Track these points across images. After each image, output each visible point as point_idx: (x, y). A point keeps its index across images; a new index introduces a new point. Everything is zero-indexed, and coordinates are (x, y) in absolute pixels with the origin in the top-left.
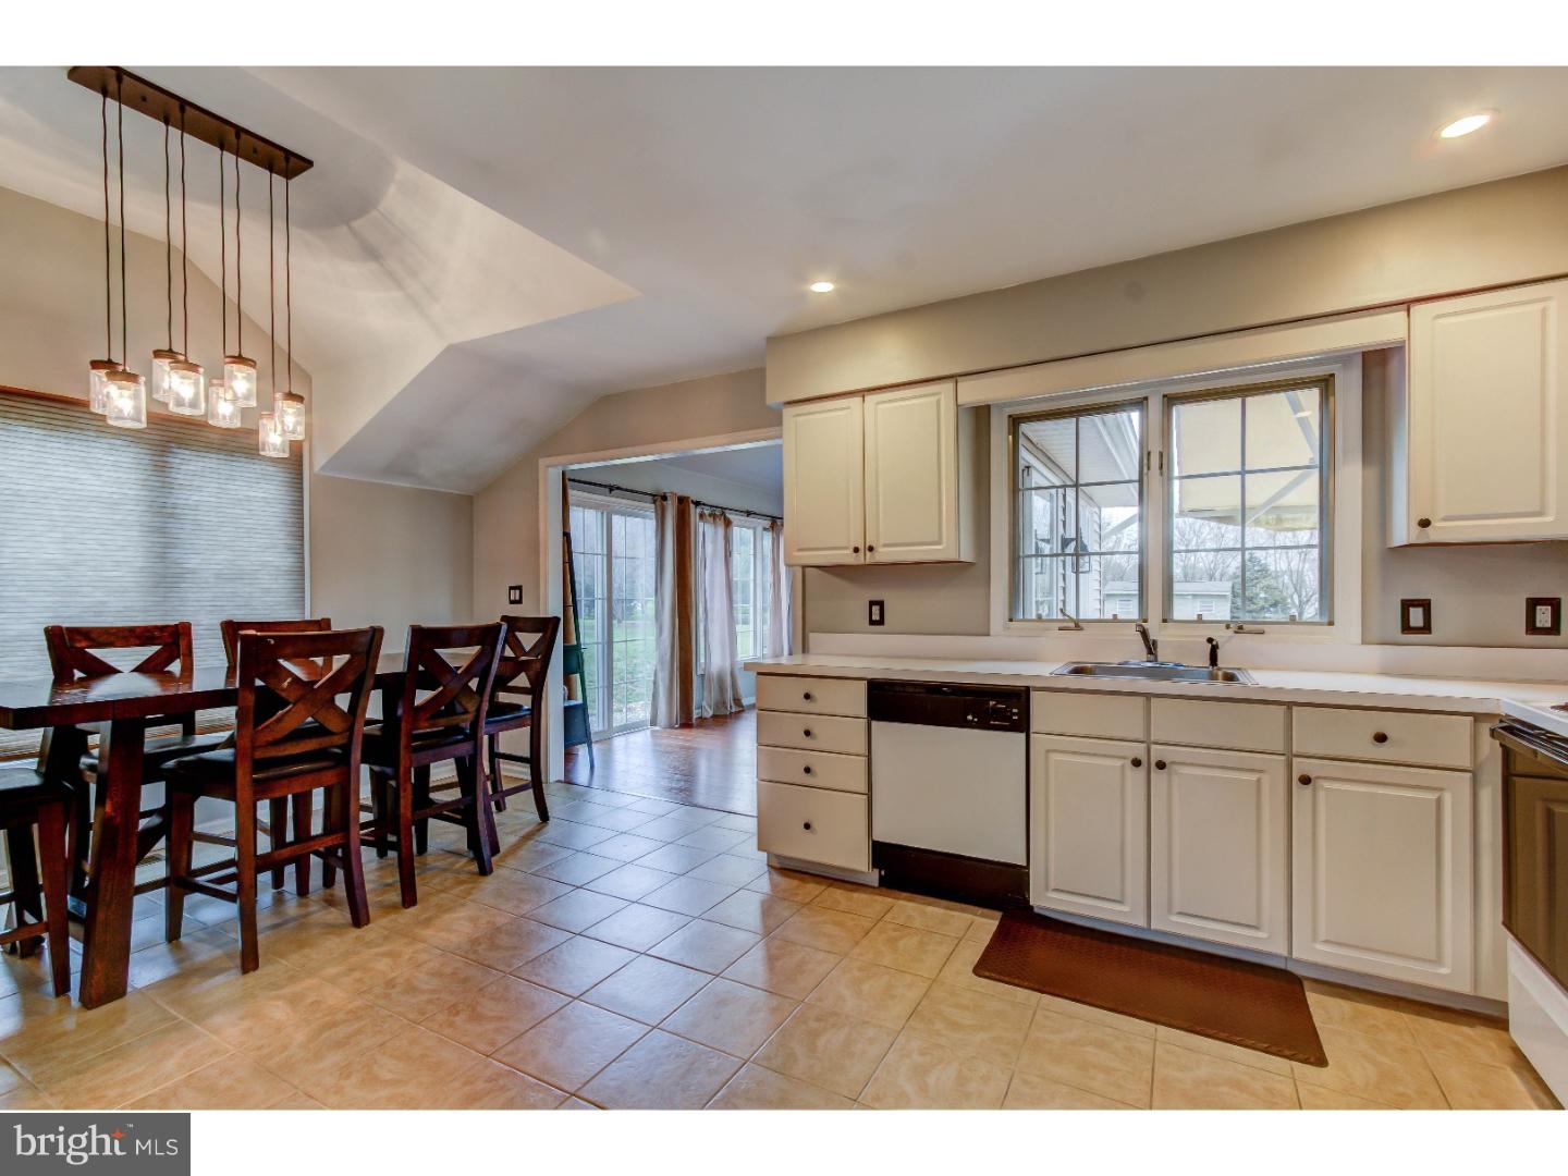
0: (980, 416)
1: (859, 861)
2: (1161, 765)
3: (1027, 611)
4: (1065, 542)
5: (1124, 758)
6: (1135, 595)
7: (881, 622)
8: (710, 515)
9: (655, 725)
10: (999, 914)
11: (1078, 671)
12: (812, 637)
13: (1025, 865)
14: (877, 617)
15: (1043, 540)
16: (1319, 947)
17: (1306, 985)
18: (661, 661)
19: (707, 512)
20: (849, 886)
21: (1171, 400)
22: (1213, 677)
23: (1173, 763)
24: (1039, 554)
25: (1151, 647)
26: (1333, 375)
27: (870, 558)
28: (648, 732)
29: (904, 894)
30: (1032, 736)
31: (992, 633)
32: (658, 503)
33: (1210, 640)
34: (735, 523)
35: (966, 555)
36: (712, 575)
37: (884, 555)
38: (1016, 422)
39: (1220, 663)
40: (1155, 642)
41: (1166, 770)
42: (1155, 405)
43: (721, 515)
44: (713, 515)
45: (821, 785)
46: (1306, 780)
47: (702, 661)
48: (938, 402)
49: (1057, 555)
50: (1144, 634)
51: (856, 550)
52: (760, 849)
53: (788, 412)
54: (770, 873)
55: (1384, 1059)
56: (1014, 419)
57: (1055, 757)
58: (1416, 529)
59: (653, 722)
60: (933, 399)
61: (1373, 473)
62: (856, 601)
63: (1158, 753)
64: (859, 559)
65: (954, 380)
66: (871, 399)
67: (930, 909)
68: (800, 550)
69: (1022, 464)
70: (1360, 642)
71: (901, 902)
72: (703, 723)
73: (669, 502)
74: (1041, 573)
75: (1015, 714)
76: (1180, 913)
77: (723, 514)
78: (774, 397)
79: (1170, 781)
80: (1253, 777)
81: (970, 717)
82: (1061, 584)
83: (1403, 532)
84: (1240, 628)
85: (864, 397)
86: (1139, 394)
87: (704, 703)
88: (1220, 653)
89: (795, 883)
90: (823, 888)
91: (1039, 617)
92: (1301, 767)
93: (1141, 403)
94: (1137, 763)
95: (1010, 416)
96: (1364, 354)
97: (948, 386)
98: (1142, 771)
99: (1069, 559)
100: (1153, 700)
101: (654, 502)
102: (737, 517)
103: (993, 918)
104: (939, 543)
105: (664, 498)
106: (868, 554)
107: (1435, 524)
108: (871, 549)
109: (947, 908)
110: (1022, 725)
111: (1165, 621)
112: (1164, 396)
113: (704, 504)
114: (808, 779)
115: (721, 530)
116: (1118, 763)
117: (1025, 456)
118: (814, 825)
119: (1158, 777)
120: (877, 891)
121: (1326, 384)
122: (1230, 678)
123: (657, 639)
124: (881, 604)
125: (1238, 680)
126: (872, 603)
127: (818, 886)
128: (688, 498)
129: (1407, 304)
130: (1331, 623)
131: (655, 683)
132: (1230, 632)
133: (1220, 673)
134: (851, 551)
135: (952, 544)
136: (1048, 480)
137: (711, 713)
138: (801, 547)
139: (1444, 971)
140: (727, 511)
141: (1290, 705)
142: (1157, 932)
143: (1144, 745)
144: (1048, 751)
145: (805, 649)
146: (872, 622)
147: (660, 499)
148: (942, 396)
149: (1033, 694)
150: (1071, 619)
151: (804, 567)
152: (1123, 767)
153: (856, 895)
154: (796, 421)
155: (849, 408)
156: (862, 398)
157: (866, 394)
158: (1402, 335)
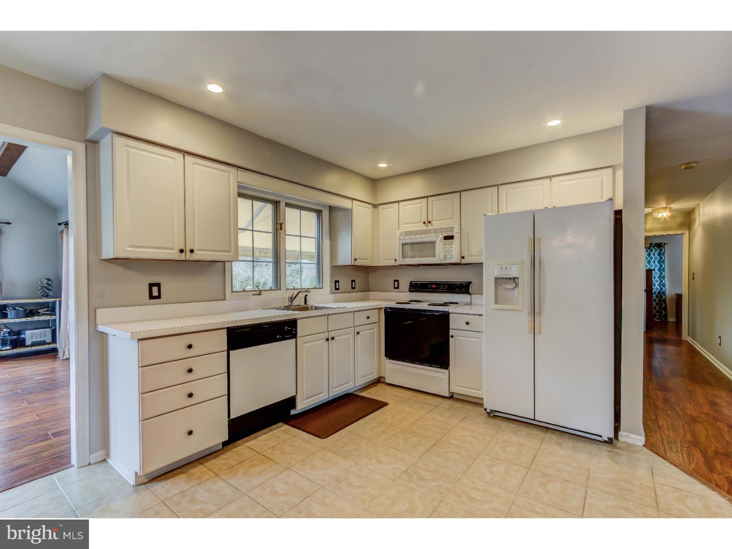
2: (333, 338)
5: (323, 339)
7: (159, 297)
13: (295, 395)
14: (154, 293)
16: (359, 380)
20: (210, 457)
23: (336, 337)
26: (322, 211)
30: (297, 339)
31: (227, 298)
39: (307, 304)
45: (199, 401)
46: (358, 333)
48: (229, 177)
51: (181, 251)
57: (305, 345)
58: (353, 261)
60: (227, 174)
63: (331, 334)
65: (237, 168)
66: (188, 158)
70: (329, 293)
71: (247, 444)
80: (349, 335)
91: (244, 291)
92: (357, 329)
93: (276, 202)
94: (327, 340)
96: (329, 206)
97: (234, 170)
100: (329, 317)
104: (229, 252)
107: (357, 260)
108: (192, 251)
110: (294, 336)
111: (286, 289)
112: (285, 202)
114: (190, 401)
116: (321, 341)
118: (196, 429)
119: (331, 342)
121: (319, 213)
124: (158, 285)
126: (151, 285)
129: (352, 199)
130: (322, 288)
135: (236, 252)
143: (327, 333)
144: (303, 343)
146: (152, 298)
148: (231, 175)
149: (298, 321)
152: (323, 342)
153: (224, 456)
154: (128, 151)
155: (174, 158)
156: (183, 156)
157: (185, 154)
158: (350, 207)
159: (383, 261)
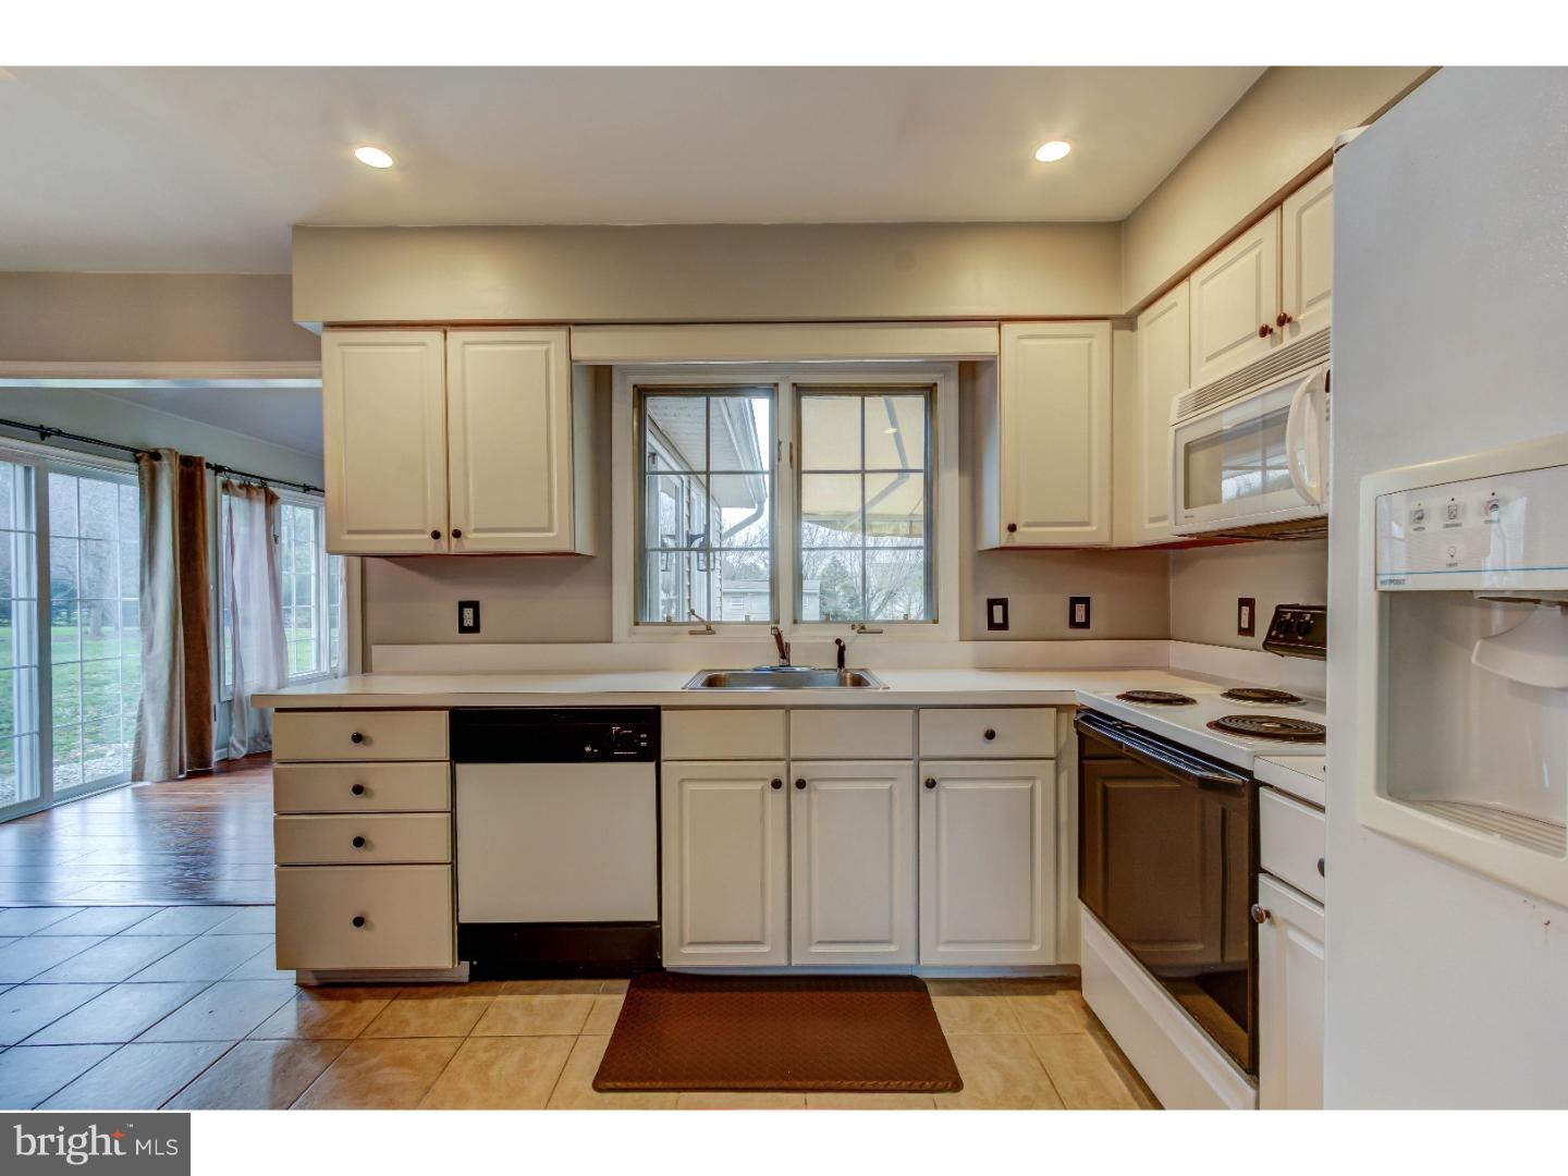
0: (599, 379)
1: (440, 954)
2: (801, 784)
3: (654, 614)
4: (691, 538)
5: (765, 780)
6: (765, 593)
7: (475, 629)
8: (241, 487)
9: (141, 780)
10: (624, 984)
11: (713, 682)
12: (377, 651)
13: (656, 919)
14: (470, 622)
15: (669, 536)
16: (942, 949)
17: (931, 988)
18: (151, 687)
19: (236, 481)
20: (424, 991)
21: (800, 390)
22: (842, 683)
23: (812, 780)
24: (665, 549)
25: (784, 650)
26: (935, 385)
27: (455, 547)
28: (128, 791)
29: (505, 985)
30: (663, 764)
31: (615, 638)
32: (143, 463)
33: (838, 641)
34: (282, 499)
35: (584, 546)
36: (245, 563)
37: (474, 542)
38: (642, 393)
39: (847, 666)
40: (788, 645)
41: (805, 789)
42: (785, 392)
43: (262, 490)
44: (247, 487)
45: (382, 860)
46: (931, 784)
47: (229, 681)
48: (547, 352)
49: (683, 550)
50: (778, 637)
51: (436, 535)
52: (282, 965)
53: (330, 340)
54: (299, 998)
55: (1003, 1059)
56: (639, 390)
57: (689, 787)
58: (1006, 533)
59: (138, 775)
61: (967, 480)
62: (442, 604)
63: (797, 770)
64: (442, 547)
65: (567, 327)
66: (456, 337)
67: (537, 999)
68: (350, 532)
69: (648, 449)
70: (958, 639)
71: (500, 998)
72: (229, 767)
73: (165, 462)
74: (666, 570)
75: (643, 740)
76: (820, 942)
77: (264, 486)
78: (308, 316)
79: (809, 799)
80: (886, 785)
81: (588, 749)
82: (687, 582)
83: (994, 536)
84: (863, 628)
85: (445, 332)
86: (770, 379)
87: (233, 739)
88: (847, 654)
89: (341, 1005)
90: (385, 1002)
91: (669, 621)
92: (928, 769)
93: (772, 390)
94: (777, 784)
95: (635, 386)
96: (961, 363)
97: (559, 335)
98: (782, 792)
99: (694, 554)
100: (793, 713)
101: (137, 461)
102: (286, 492)
103: (617, 992)
104: (549, 529)
105: (155, 455)
106: (454, 540)
107: (1020, 529)
108: (457, 534)
109: (562, 992)
110: (652, 753)
111: (795, 622)
112: (794, 385)
113: (230, 471)
114: (362, 855)
115: (259, 508)
116: (757, 786)
117: (652, 441)
118: (372, 918)
119: (798, 797)
120: (467, 989)
121: (929, 391)
122: (858, 682)
123: (143, 656)
124: (475, 605)
125: (868, 684)
126: (463, 605)
127: (375, 1003)
128: (201, 459)
129: (1000, 321)
130: (936, 622)
131: (140, 718)
132: (855, 632)
133: (848, 675)
134: (428, 536)
135: (564, 530)
136: (668, 464)
137: (244, 751)
138: (353, 528)
139: (1035, 948)
140: (269, 483)
141: (917, 708)
142: (797, 967)
143: (784, 763)
144: (683, 780)
145: (366, 668)
146: (463, 629)
147: (146, 459)
148: (552, 347)
149: (665, 715)
150: (702, 621)
151: (363, 556)
152: (762, 790)
153: (434, 1004)
154: (343, 353)
155: (423, 344)
156: (443, 335)
157: (448, 329)
158: (992, 348)
159: (1148, 526)
